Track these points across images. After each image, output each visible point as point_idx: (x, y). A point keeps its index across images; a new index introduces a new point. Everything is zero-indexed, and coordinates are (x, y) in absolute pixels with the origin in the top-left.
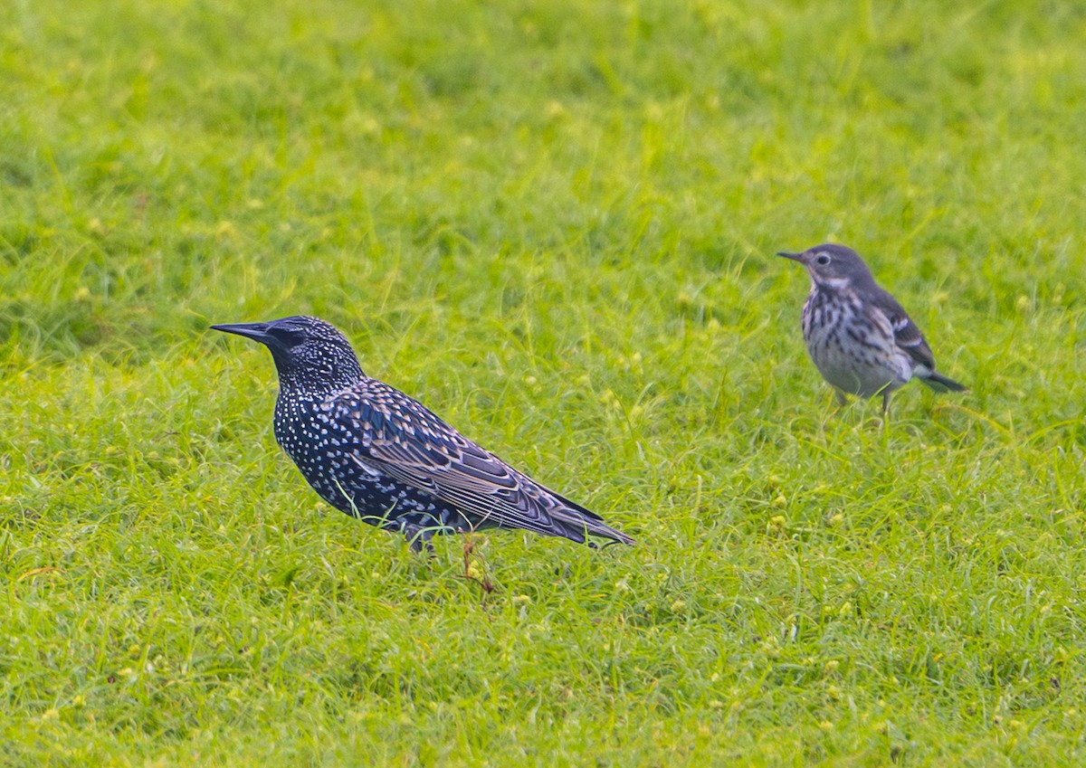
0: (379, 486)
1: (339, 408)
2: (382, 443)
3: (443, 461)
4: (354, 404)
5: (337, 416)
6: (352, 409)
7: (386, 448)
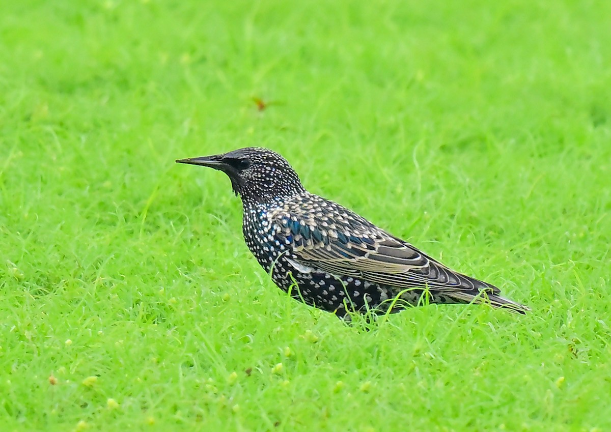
0: (312, 283)
1: (275, 227)
2: (311, 248)
3: (362, 254)
4: (285, 222)
5: (273, 233)
6: (283, 226)
7: (315, 252)
